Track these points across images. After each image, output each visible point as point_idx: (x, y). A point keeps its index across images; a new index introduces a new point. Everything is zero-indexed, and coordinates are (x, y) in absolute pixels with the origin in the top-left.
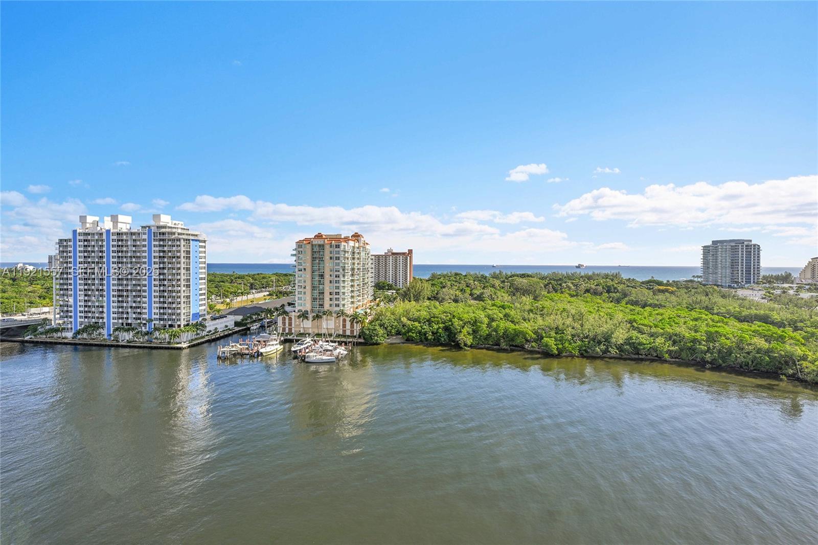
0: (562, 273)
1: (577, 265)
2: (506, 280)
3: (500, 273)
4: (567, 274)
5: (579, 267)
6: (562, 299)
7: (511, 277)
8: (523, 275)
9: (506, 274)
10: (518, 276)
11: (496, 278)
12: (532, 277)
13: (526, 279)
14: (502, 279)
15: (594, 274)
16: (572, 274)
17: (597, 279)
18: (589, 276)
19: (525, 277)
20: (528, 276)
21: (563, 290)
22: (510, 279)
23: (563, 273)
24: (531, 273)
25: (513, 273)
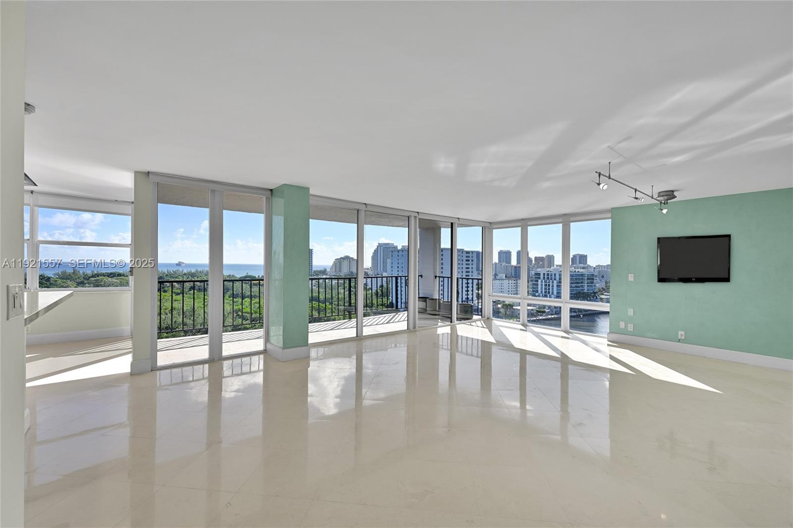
0: (162, 271)
1: (177, 262)
2: (86, 281)
3: (74, 273)
4: (168, 272)
5: (179, 264)
6: (166, 298)
7: (93, 276)
8: (111, 274)
9: (84, 273)
10: (104, 276)
11: (69, 279)
12: (125, 276)
13: (117, 279)
14: (78, 280)
15: (197, 271)
16: (173, 271)
17: (201, 276)
18: (192, 274)
19: (115, 276)
20: (119, 275)
21: (166, 289)
22: (93, 279)
23: (164, 271)
24: (122, 272)
25: (96, 272)
